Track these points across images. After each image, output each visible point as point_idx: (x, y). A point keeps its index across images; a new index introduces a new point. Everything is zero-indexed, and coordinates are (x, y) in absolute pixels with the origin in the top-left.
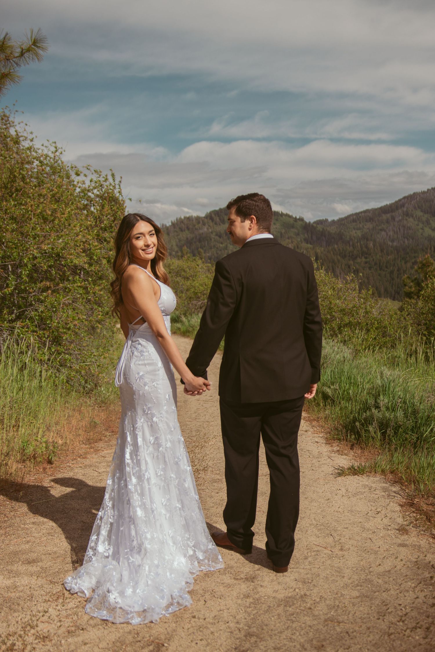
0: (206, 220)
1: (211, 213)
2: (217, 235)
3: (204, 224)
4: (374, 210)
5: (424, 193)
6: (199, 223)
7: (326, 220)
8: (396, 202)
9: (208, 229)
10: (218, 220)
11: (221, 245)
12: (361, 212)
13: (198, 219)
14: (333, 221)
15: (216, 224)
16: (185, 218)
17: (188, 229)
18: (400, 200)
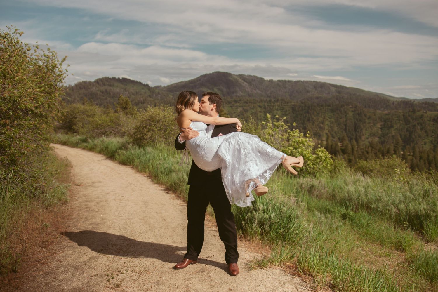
0: (95, 84)
1: (97, 80)
2: (101, 92)
3: (93, 86)
4: (186, 82)
5: (210, 74)
6: (91, 85)
7: (161, 86)
8: (197, 78)
9: (96, 88)
10: (101, 84)
11: (103, 98)
12: (179, 83)
13: (90, 82)
14: (164, 87)
15: (100, 86)
16: (83, 82)
17: (84, 88)
18: (199, 77)
